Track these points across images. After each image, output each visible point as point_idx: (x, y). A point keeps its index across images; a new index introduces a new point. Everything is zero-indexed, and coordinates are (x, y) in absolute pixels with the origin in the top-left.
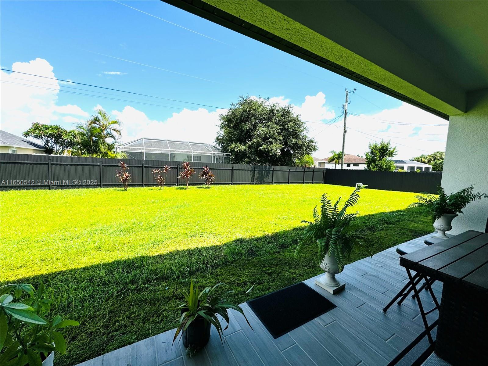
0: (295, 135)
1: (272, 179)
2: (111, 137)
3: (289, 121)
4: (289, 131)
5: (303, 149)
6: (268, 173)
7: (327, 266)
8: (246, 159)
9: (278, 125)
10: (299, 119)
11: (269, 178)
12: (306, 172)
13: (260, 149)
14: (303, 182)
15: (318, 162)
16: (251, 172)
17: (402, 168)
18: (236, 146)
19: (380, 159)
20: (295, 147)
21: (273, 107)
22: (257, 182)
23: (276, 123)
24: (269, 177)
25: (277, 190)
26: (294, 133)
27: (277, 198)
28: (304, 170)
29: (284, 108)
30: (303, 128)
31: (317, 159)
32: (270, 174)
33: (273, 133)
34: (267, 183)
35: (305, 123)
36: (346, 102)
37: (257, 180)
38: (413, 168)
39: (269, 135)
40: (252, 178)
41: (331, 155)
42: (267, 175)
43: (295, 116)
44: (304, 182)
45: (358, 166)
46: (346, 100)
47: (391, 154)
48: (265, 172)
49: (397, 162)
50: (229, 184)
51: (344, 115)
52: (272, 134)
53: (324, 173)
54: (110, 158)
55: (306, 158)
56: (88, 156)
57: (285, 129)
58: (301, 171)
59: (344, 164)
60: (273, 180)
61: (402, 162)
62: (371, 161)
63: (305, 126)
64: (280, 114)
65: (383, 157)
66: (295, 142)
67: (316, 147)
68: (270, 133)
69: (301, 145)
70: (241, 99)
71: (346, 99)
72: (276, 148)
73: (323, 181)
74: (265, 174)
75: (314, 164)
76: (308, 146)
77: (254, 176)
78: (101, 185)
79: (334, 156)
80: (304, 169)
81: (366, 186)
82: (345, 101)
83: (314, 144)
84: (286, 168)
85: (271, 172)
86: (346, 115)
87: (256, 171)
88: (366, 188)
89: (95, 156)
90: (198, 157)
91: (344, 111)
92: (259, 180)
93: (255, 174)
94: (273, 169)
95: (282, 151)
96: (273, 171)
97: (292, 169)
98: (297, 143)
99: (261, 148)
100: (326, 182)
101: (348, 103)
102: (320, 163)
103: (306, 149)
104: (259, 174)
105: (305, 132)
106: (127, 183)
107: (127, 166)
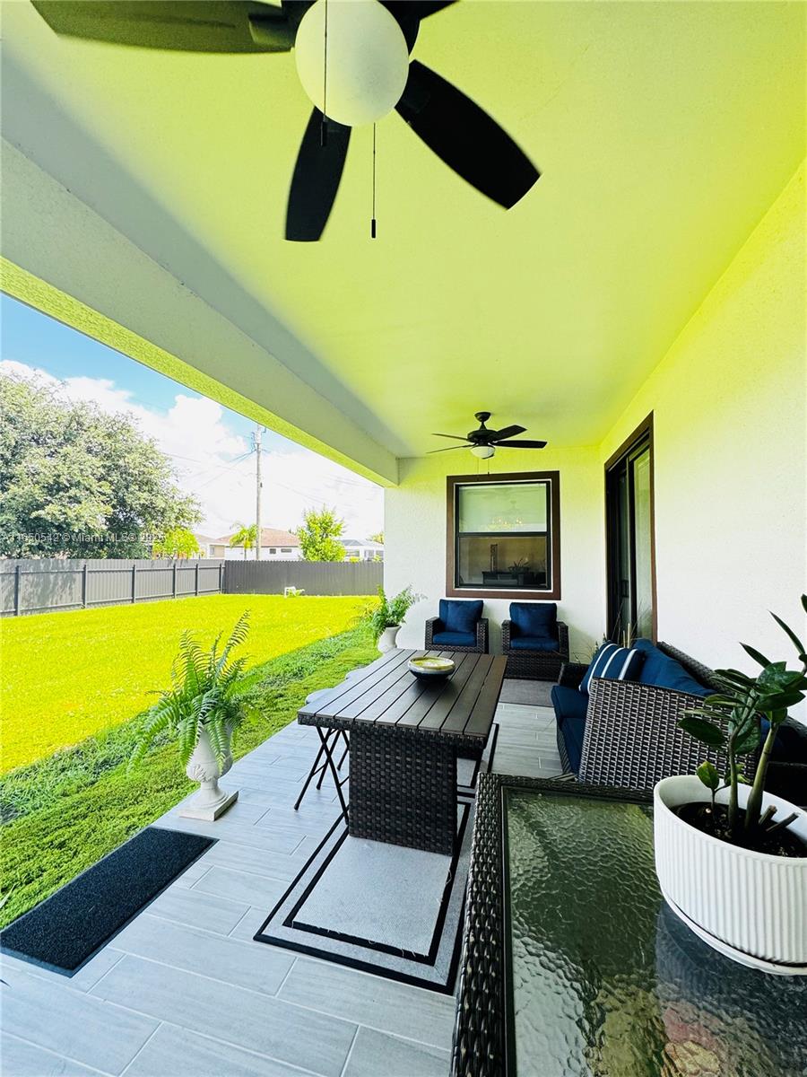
0: (147, 483)
1: (80, 595)
3: (130, 451)
4: (131, 475)
5: (170, 517)
6: (69, 579)
7: (200, 769)
9: (97, 455)
10: (156, 448)
11: (71, 594)
12: (178, 569)
13: (39, 515)
15: (208, 544)
17: (358, 554)
19: (323, 541)
20: (147, 510)
21: (82, 409)
22: (27, 606)
23: (89, 451)
24: (70, 589)
25: (97, 622)
26: (145, 480)
27: (97, 645)
28: (174, 567)
29: (113, 415)
30: (167, 470)
31: (204, 539)
32: (73, 581)
33: (82, 476)
35: (171, 459)
37: (28, 602)
38: (371, 553)
39: (67, 480)
40: (8, 598)
41: (236, 532)
42: (63, 584)
43: (146, 440)
44: (173, 595)
45: (290, 551)
47: (336, 532)
48: (56, 578)
49: (347, 543)
51: (255, 453)
52: (79, 478)
53: (222, 570)
55: (177, 538)
57: (117, 467)
58: (164, 570)
59: (261, 550)
60: (84, 598)
61: (356, 543)
62: (308, 545)
63: (172, 466)
64: (102, 430)
65: (327, 536)
66: (146, 501)
67: (199, 515)
68: (71, 474)
69: (164, 510)
72: (93, 515)
73: (220, 587)
74: (55, 584)
75: (200, 550)
76: (182, 512)
77: (16, 590)
79: (242, 533)
80: (172, 565)
81: (301, 591)
83: (194, 507)
84: (126, 564)
85: (79, 577)
86: (259, 452)
87: (23, 577)
88: (302, 594)
91: (256, 445)
92: (35, 600)
93: (22, 585)
94: (85, 568)
95: (112, 521)
96: (84, 573)
97: (141, 564)
98: (152, 503)
99: (42, 512)
100: (226, 591)
102: (213, 548)
103: (177, 518)
104: (34, 584)
105: (172, 480)
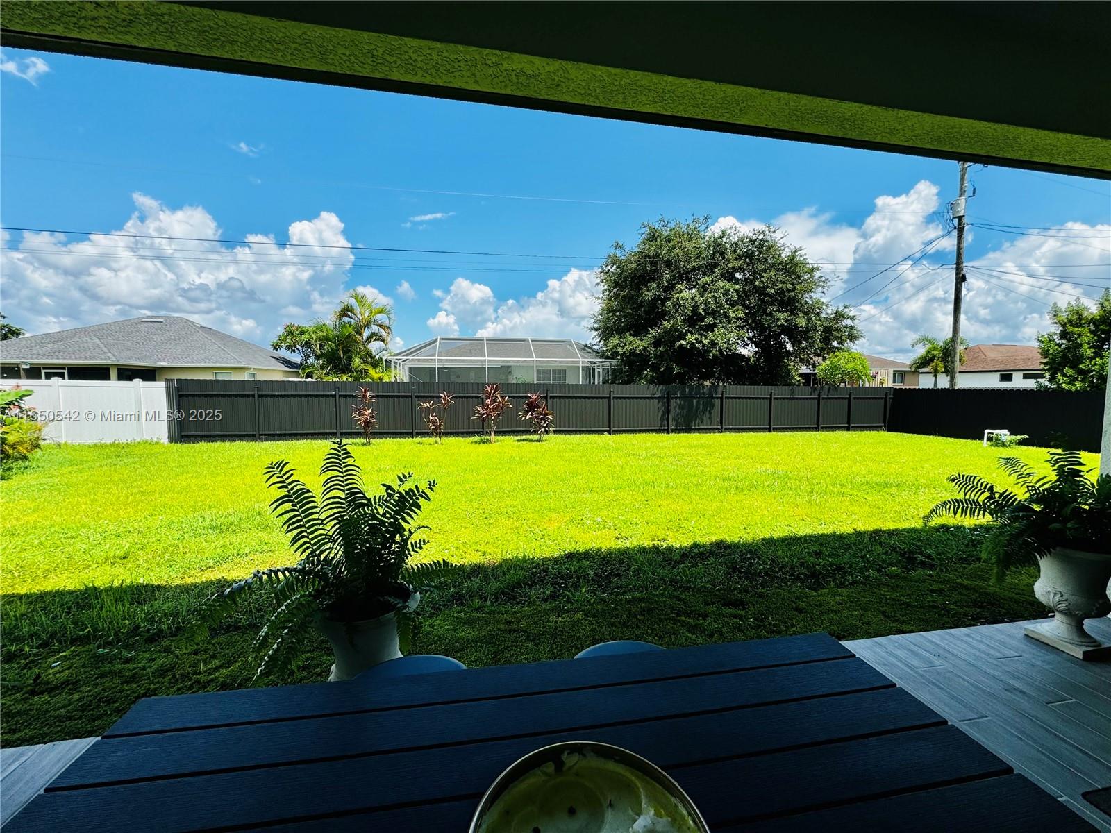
0: (788, 302)
1: (719, 420)
2: (378, 340)
4: (768, 295)
6: (709, 404)
8: (646, 370)
11: (710, 418)
12: (823, 398)
13: (681, 345)
14: (815, 428)
16: (659, 402)
18: (622, 342)
21: (722, 237)
22: (676, 426)
24: (710, 413)
28: (819, 395)
32: (712, 406)
34: (705, 429)
35: (818, 269)
36: (962, 192)
37: (677, 421)
39: (704, 310)
40: (662, 416)
41: (921, 351)
42: (704, 410)
43: (787, 253)
44: (818, 427)
46: (961, 188)
48: (698, 403)
50: (601, 432)
51: (955, 233)
52: (714, 306)
53: (889, 402)
54: (370, 380)
56: (336, 379)
58: (807, 399)
60: (721, 423)
62: (1060, 362)
66: (786, 322)
67: (855, 332)
68: (707, 303)
70: (644, 230)
71: (962, 185)
73: (884, 422)
74: (698, 408)
76: (828, 330)
77: (668, 411)
78: (336, 433)
79: (929, 352)
80: (817, 392)
82: (958, 192)
83: (849, 322)
84: (762, 391)
85: (717, 402)
86: (961, 230)
87: (673, 402)
89: (344, 378)
90: (560, 371)
91: (956, 221)
92: (682, 420)
93: (671, 407)
94: (722, 394)
96: (721, 398)
97: (779, 391)
98: (792, 324)
99: (682, 342)
100: (893, 427)
101: (967, 195)
104: (681, 407)
105: (816, 293)
106: (370, 430)
107: (373, 397)
